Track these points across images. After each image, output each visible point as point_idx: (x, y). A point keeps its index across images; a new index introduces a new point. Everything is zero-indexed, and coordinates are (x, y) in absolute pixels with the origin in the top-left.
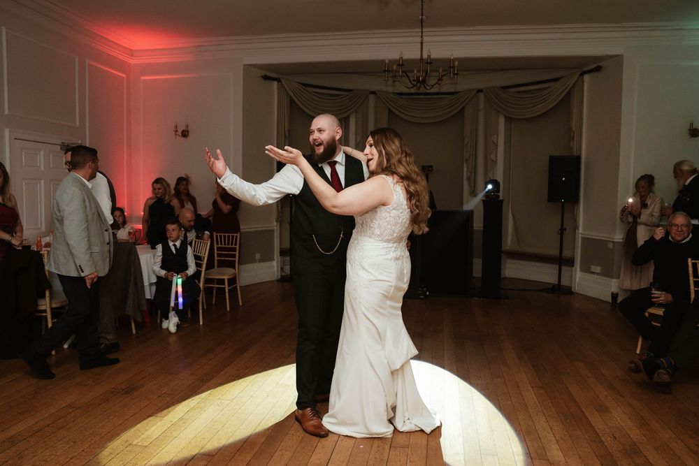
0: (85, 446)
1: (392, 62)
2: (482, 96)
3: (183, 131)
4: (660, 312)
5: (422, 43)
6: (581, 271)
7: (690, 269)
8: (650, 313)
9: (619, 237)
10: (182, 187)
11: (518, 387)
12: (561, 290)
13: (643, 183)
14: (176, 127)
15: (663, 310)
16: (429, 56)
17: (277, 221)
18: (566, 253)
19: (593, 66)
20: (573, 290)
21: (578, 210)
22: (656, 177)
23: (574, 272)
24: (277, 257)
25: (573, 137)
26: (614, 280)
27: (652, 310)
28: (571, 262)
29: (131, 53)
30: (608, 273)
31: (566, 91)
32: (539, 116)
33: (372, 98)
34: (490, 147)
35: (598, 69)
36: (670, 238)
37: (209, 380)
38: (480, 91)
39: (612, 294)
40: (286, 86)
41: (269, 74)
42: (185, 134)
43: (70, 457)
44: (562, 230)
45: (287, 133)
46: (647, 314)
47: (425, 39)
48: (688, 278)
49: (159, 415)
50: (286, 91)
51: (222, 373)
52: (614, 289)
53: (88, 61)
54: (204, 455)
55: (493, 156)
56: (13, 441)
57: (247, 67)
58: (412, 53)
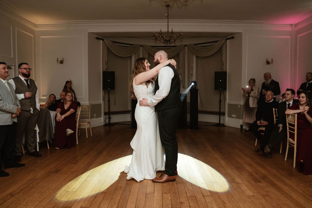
0: (48, 194)
1: (156, 33)
2: (186, 48)
3: (60, 61)
4: (264, 129)
5: (168, 25)
6: (228, 117)
7: (274, 112)
8: (260, 130)
9: (242, 103)
10: (68, 85)
11: (216, 159)
12: (220, 125)
13: (251, 81)
14: (58, 59)
15: (265, 128)
16: (172, 30)
17: (103, 100)
18: (222, 110)
19: (231, 36)
20: (225, 125)
21: (226, 93)
22: (256, 80)
23: (225, 118)
24: (103, 116)
25: (224, 65)
26: (241, 120)
27: (261, 129)
28: (224, 114)
29: (35, 25)
30: (238, 117)
31: (221, 46)
32: (210, 56)
33: (141, 48)
34: (191, 68)
35: (233, 38)
36: (266, 101)
37: (91, 165)
38: (186, 46)
39: (241, 125)
40: (106, 42)
41: (98, 37)
42: (62, 62)
43: (42, 198)
44: (220, 101)
45: (106, 62)
46: (259, 130)
47: (169, 24)
48: (273, 115)
49: (75, 179)
50: (106, 44)
51: (95, 161)
52: (241, 123)
53: (16, 28)
54: (102, 193)
55: (191, 72)
56: (12, 195)
57: (90, 34)
58: (165, 30)
